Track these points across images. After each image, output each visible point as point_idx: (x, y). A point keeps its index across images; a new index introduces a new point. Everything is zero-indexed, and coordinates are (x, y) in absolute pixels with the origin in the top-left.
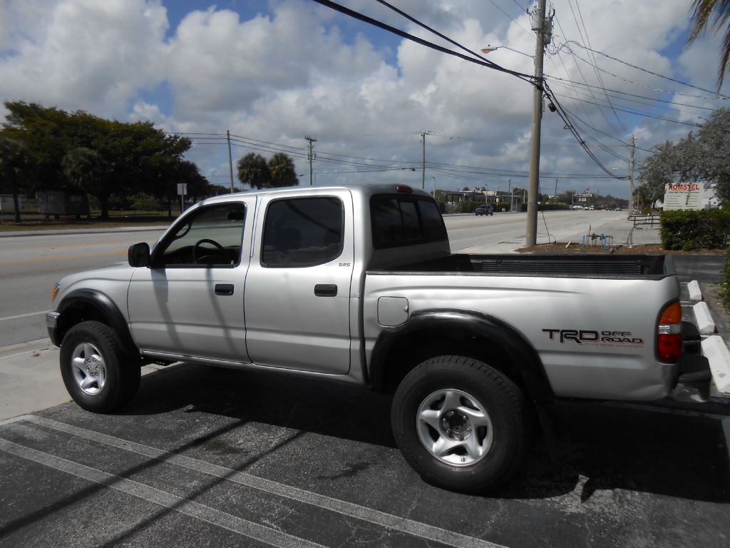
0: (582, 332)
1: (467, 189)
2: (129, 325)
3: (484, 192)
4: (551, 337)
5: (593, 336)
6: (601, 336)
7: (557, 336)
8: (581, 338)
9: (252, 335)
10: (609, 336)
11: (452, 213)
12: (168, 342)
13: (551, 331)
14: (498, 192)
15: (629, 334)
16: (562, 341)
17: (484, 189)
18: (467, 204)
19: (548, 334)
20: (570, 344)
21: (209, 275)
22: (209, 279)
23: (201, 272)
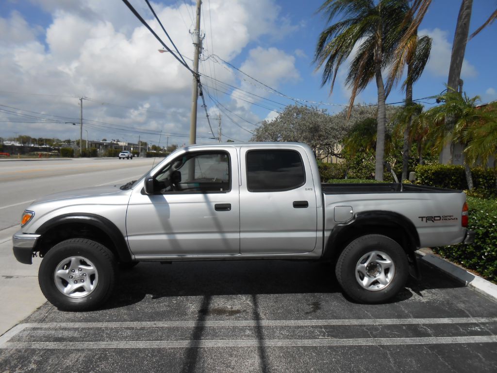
0: (435, 217)
1: (105, 140)
2: (126, 239)
3: (118, 143)
4: (422, 220)
5: (439, 218)
6: (442, 218)
7: (424, 219)
8: (435, 220)
9: (244, 235)
10: (445, 218)
11: (101, 157)
12: (169, 247)
13: (422, 217)
14: (128, 143)
15: (452, 216)
16: (426, 222)
17: (118, 141)
18: (112, 151)
19: (421, 219)
20: (430, 223)
21: (206, 198)
22: (208, 201)
23: (199, 197)
